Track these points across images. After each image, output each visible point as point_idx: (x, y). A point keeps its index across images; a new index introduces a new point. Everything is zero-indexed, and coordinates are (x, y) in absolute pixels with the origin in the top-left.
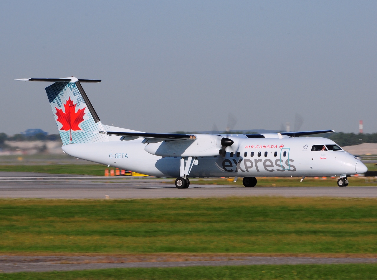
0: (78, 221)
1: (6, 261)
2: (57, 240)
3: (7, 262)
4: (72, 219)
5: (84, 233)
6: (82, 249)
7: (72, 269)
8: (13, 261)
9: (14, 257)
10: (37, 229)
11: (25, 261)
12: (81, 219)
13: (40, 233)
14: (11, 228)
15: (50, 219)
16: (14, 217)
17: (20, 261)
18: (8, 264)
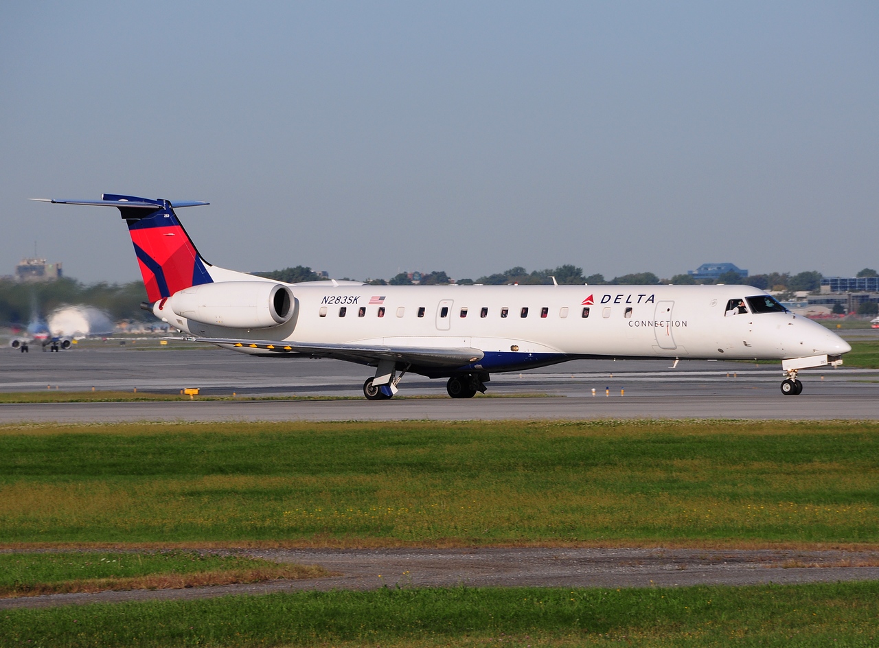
0: (821, 472)
1: (663, 560)
2: (773, 513)
3: (665, 563)
4: (807, 467)
5: (834, 498)
6: (831, 534)
7: (810, 579)
8: (678, 561)
9: (680, 550)
10: (728, 488)
11: (703, 560)
12: (827, 466)
13: (734, 497)
14: (671, 485)
15: (756, 466)
16: (678, 463)
17: (692, 560)
18: (668, 567)
